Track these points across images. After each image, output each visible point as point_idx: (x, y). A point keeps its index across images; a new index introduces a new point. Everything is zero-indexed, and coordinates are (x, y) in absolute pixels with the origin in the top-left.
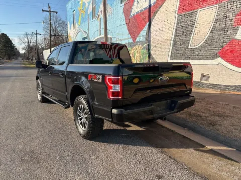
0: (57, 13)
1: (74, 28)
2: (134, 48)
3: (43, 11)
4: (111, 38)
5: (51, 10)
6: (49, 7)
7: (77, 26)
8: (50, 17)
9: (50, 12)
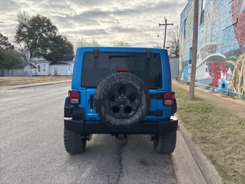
0: (172, 24)
1: (185, 38)
2: (241, 56)
3: (160, 25)
4: (216, 46)
5: (168, 23)
6: (166, 21)
7: (187, 36)
8: (166, 29)
9: (166, 24)
